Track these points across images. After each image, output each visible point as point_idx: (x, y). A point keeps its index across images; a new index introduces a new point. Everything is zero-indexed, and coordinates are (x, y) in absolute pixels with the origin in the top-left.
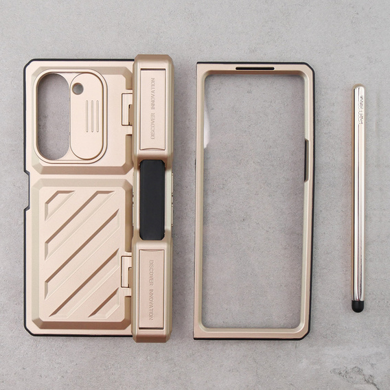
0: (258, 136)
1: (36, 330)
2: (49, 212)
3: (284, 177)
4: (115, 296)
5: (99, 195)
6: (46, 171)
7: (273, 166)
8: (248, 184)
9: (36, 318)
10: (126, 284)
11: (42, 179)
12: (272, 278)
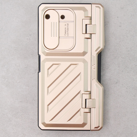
0: (124, 46)
1: (43, 127)
2: (49, 73)
3: (134, 65)
4: (79, 112)
5: (72, 66)
6: (48, 54)
7: (130, 59)
8: (119, 67)
9: (43, 122)
10: (84, 106)
11: (46, 58)
12: (128, 109)
